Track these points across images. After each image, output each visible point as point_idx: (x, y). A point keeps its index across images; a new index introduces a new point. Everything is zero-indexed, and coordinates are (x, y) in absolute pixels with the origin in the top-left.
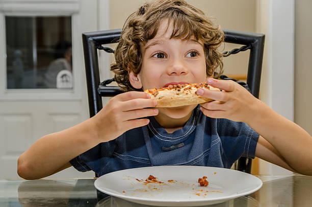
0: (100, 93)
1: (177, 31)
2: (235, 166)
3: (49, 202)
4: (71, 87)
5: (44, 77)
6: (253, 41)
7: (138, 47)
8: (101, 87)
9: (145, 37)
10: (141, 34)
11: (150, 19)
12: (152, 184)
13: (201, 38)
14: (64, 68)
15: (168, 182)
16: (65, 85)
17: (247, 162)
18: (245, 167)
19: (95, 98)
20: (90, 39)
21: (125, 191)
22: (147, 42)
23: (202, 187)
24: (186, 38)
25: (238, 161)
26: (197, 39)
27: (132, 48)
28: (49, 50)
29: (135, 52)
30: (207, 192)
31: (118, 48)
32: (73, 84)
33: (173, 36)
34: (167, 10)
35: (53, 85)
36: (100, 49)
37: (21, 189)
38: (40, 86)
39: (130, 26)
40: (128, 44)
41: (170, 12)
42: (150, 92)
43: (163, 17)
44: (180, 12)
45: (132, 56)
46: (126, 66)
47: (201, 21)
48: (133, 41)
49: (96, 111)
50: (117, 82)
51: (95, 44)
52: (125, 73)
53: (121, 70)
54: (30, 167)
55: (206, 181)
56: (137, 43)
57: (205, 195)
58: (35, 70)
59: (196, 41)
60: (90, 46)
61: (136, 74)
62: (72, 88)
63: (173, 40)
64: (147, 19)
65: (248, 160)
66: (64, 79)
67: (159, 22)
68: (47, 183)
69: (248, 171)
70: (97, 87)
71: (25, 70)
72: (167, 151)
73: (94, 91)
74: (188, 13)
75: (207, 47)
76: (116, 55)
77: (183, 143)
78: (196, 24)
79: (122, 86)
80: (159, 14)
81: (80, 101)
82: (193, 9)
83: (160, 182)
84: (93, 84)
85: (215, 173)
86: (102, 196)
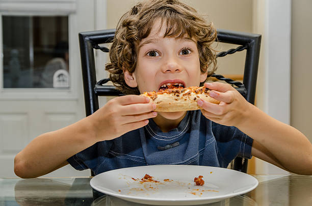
0: (96, 92)
1: (170, 29)
2: (232, 165)
3: (45, 201)
4: (67, 86)
5: (41, 76)
6: (250, 41)
7: (132, 47)
8: (97, 86)
9: (139, 36)
10: (135, 33)
11: (144, 19)
12: (148, 183)
13: (194, 35)
14: (61, 68)
15: (164, 181)
16: (62, 85)
17: (243, 162)
18: (241, 167)
19: (91, 98)
20: (87, 38)
21: (121, 190)
22: (141, 40)
23: (198, 186)
24: (179, 36)
25: (234, 160)
26: (191, 37)
27: (126, 47)
28: (46, 50)
29: (130, 51)
30: (203, 191)
31: (112, 48)
32: (70, 83)
33: (166, 35)
34: (160, 9)
35: (50, 84)
36: (96, 49)
37: (18, 188)
38: (37, 85)
39: (124, 26)
40: (122, 44)
41: (163, 11)
42: (149, 95)
43: (157, 16)
44: (173, 11)
45: (126, 55)
46: (121, 65)
47: (194, 19)
48: (127, 40)
49: (92, 111)
50: (112, 81)
51: (91, 43)
52: (120, 72)
53: (115, 69)
54: (27, 166)
55: (201, 180)
56: (131, 43)
57: (201, 194)
58: (32, 70)
59: (190, 38)
60: (86, 46)
61: (131, 73)
62: (69, 88)
63: (166, 38)
64: (141, 18)
65: (243, 160)
66: (61, 78)
67: (152, 21)
68: (43, 181)
69: (244, 171)
70: (93, 86)
71: (22, 69)
72: (162, 150)
73: (90, 90)
74: (181, 11)
75: (200, 45)
76: (110, 55)
77: (178, 143)
78: (189, 22)
79: (117, 85)
80: (152, 13)
81: (77, 100)
82: (186, 7)
83: (156, 181)
84: (90, 84)
85: (211, 173)
86: (98, 195)
